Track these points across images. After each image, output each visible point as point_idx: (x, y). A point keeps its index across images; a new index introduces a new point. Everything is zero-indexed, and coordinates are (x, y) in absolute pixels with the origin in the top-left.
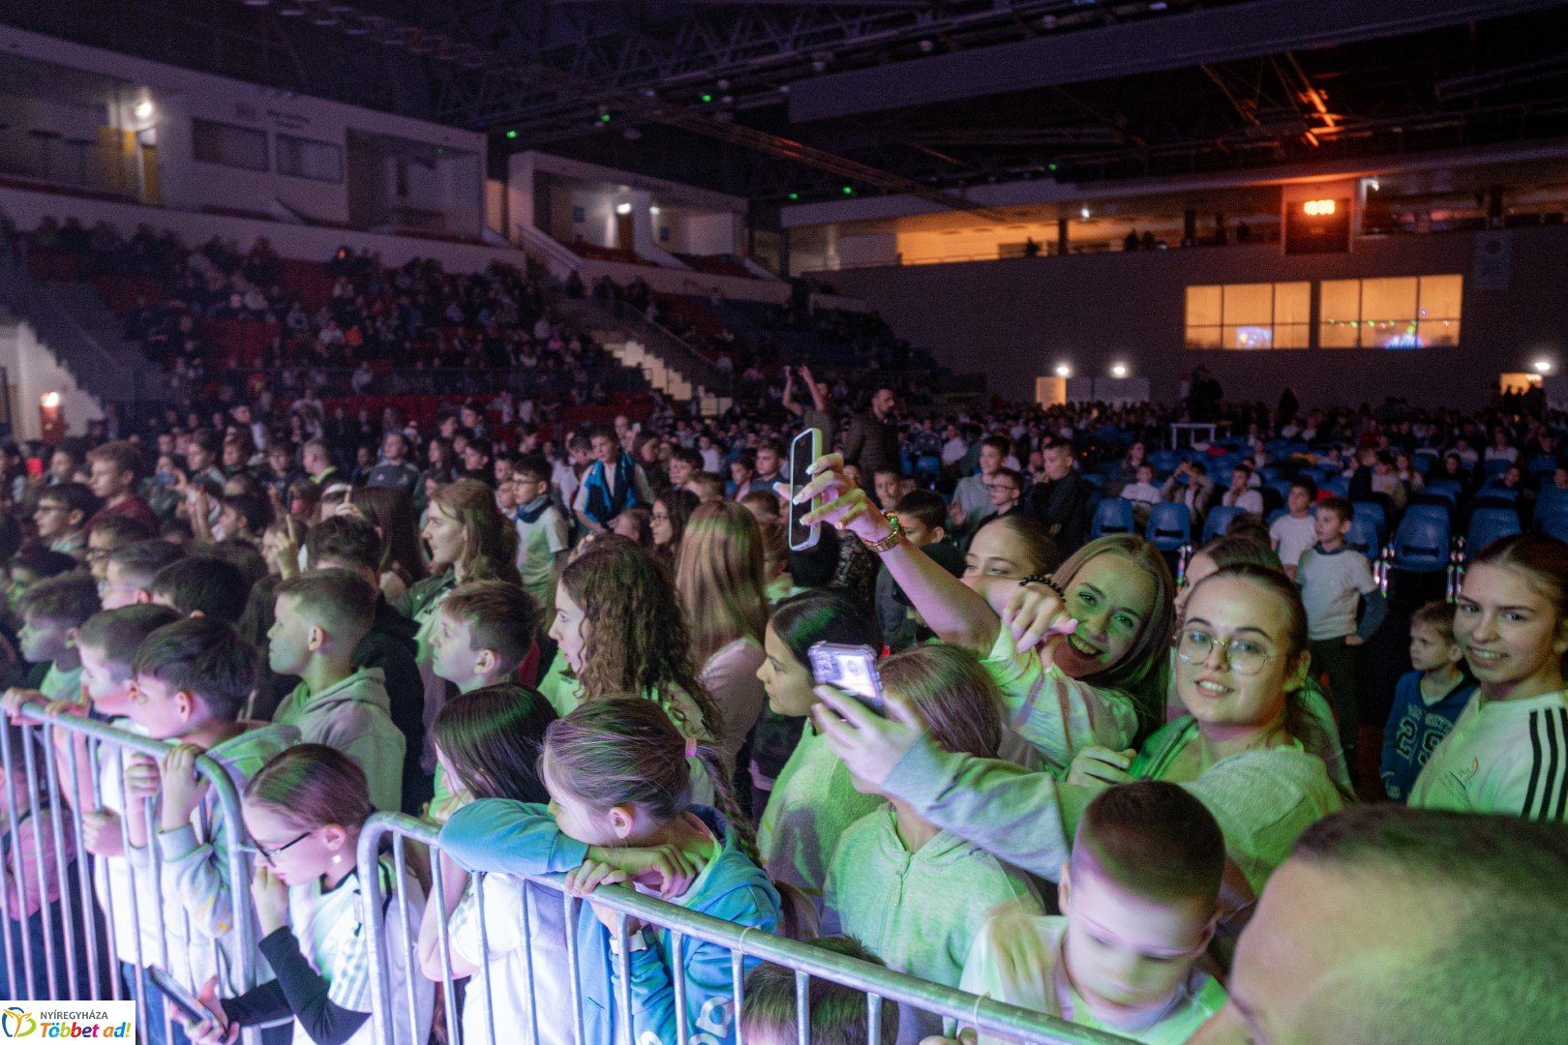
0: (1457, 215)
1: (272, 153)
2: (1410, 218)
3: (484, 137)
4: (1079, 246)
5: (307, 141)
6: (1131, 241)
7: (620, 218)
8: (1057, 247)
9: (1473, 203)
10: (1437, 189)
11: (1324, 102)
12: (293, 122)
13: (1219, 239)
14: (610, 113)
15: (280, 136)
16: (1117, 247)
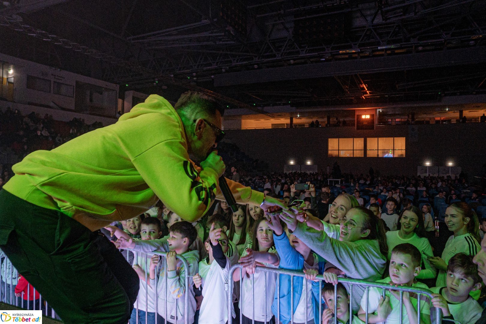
0: (402, 120)
1: (52, 88)
2: (390, 120)
3: (118, 86)
4: (296, 125)
5: (63, 84)
6: (312, 125)
8: (289, 125)
9: (407, 117)
10: (397, 113)
11: (367, 88)
12: (60, 78)
13: (337, 125)
14: (158, 81)
15: (55, 82)
16: (307, 126)
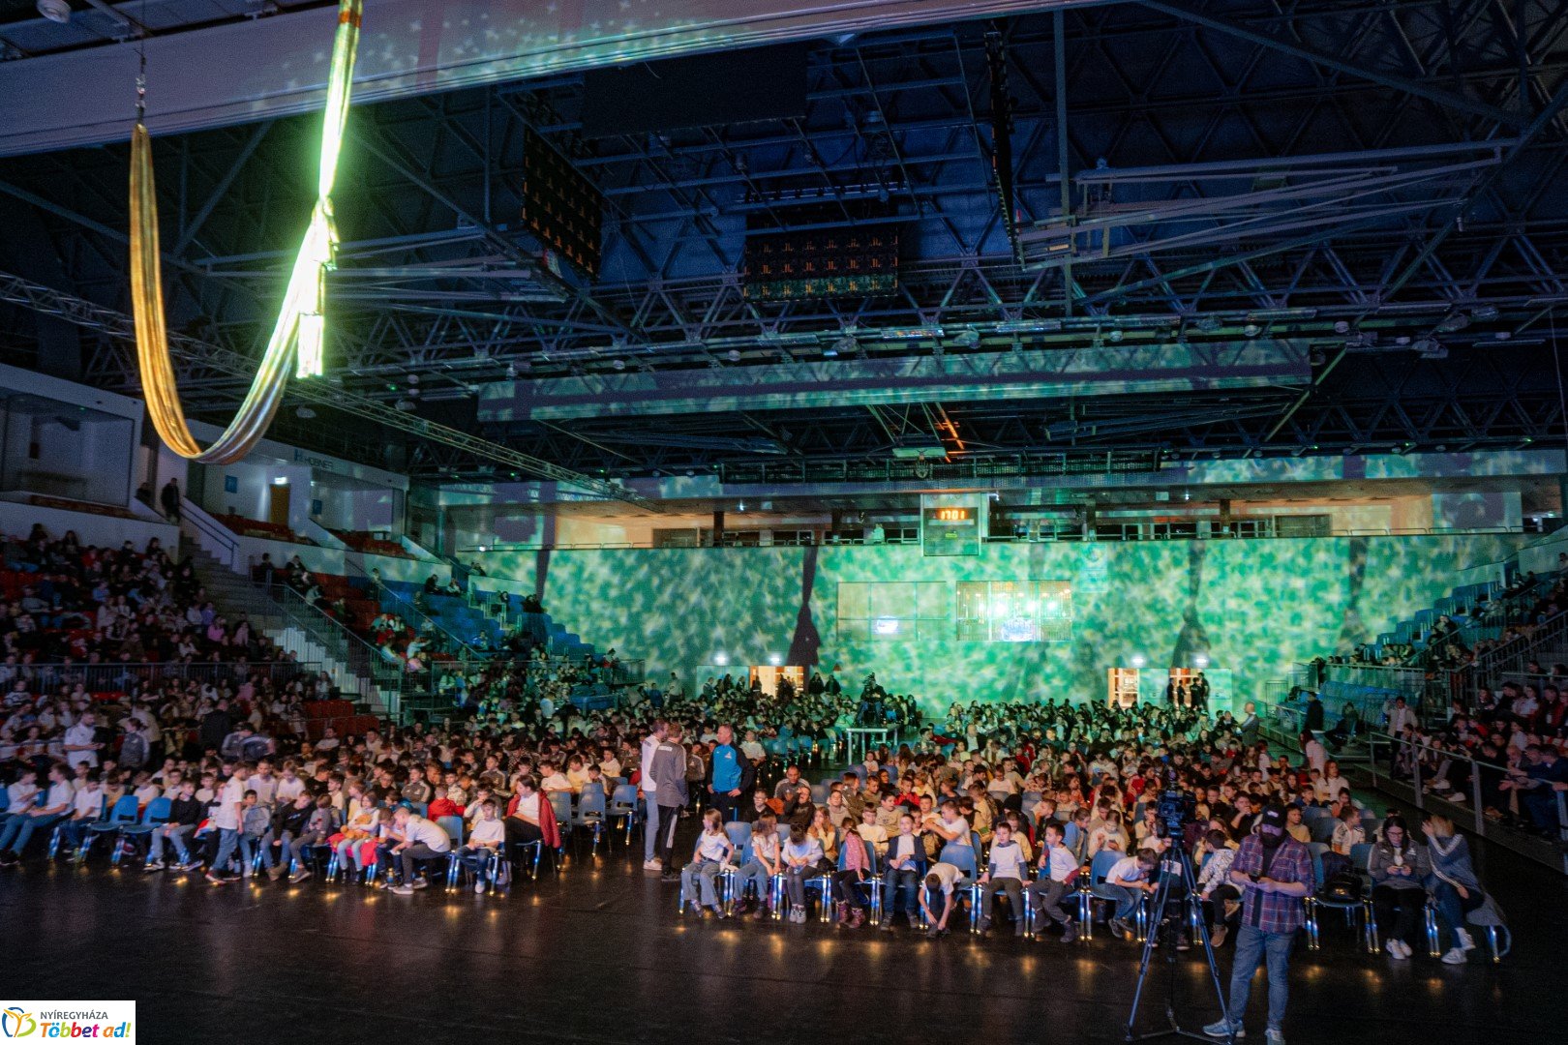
4: (731, 535)
7: (273, 488)
8: (711, 535)
11: (957, 431)
